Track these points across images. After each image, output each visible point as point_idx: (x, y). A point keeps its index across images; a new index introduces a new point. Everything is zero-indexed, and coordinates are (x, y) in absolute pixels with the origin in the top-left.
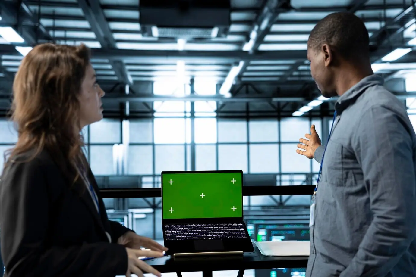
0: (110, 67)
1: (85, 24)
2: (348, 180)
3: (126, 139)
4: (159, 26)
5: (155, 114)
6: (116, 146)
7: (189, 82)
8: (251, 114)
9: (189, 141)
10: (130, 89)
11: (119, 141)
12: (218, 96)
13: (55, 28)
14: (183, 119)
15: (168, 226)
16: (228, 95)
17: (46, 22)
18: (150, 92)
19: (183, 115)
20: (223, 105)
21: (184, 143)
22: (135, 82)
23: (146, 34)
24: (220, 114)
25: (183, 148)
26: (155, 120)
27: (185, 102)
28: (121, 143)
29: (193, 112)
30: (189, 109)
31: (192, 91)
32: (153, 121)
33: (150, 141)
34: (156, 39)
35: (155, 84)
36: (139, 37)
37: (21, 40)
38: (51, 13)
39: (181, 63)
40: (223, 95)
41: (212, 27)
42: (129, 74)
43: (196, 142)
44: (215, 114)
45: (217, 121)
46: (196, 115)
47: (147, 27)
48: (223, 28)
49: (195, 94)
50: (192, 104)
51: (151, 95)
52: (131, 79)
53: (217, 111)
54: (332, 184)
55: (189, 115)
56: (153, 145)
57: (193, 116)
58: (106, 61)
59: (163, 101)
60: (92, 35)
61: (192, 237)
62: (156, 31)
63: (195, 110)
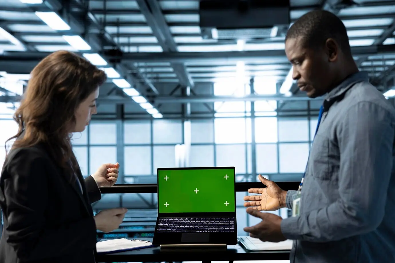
0: (171, 70)
1: (147, 30)
2: (333, 174)
3: (188, 140)
4: (219, 28)
5: (216, 115)
6: (178, 147)
7: (249, 82)
8: (312, 113)
9: (250, 141)
10: (191, 91)
11: (181, 141)
12: (279, 95)
13: (119, 35)
14: (244, 119)
15: (163, 220)
16: (289, 94)
17: (110, 30)
18: (211, 93)
19: (243, 115)
20: (284, 104)
21: (244, 142)
22: (196, 84)
23: (206, 37)
24: (281, 114)
25: (243, 147)
26: (216, 120)
27: (245, 102)
28: (183, 143)
29: (253, 111)
30: (249, 109)
31: (252, 91)
32: (214, 122)
33: (211, 141)
34: (216, 41)
35: (215, 85)
36: (199, 39)
37: (88, 47)
38: (115, 20)
39: (241, 63)
40: (283, 94)
41: (271, 27)
42: (190, 76)
43: (257, 141)
44: (275, 114)
45: (278, 120)
46: (256, 114)
47: (207, 29)
48: (282, 27)
49: (255, 94)
50: (252, 104)
51: (212, 96)
52: (192, 82)
53: (278, 110)
54: (318, 177)
55: (249, 114)
56: (214, 144)
57: (253, 116)
58: (168, 64)
59: (224, 102)
60: (154, 40)
61: (181, 230)
62: (215, 33)
63: (255, 110)
